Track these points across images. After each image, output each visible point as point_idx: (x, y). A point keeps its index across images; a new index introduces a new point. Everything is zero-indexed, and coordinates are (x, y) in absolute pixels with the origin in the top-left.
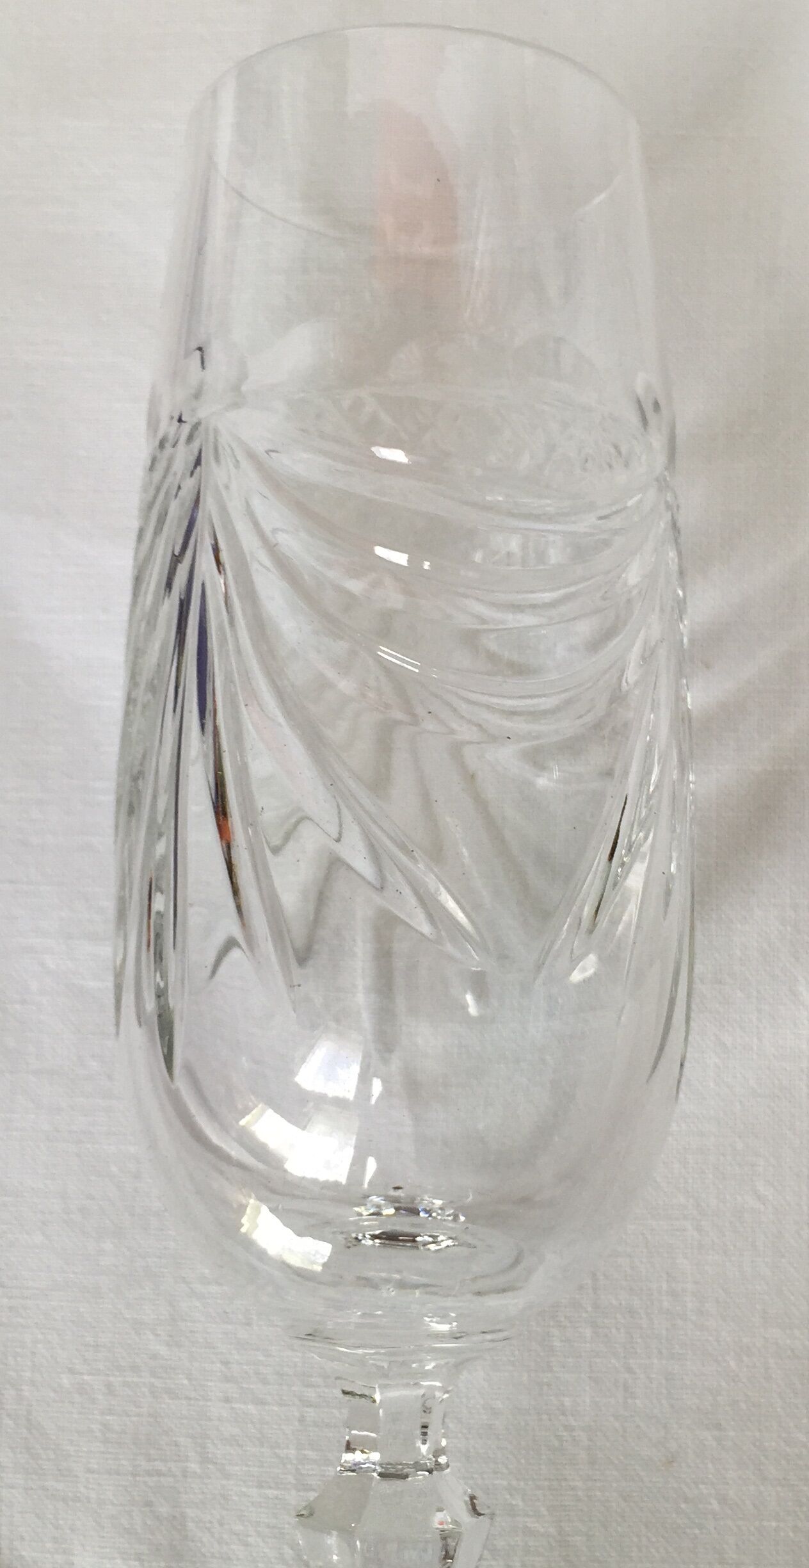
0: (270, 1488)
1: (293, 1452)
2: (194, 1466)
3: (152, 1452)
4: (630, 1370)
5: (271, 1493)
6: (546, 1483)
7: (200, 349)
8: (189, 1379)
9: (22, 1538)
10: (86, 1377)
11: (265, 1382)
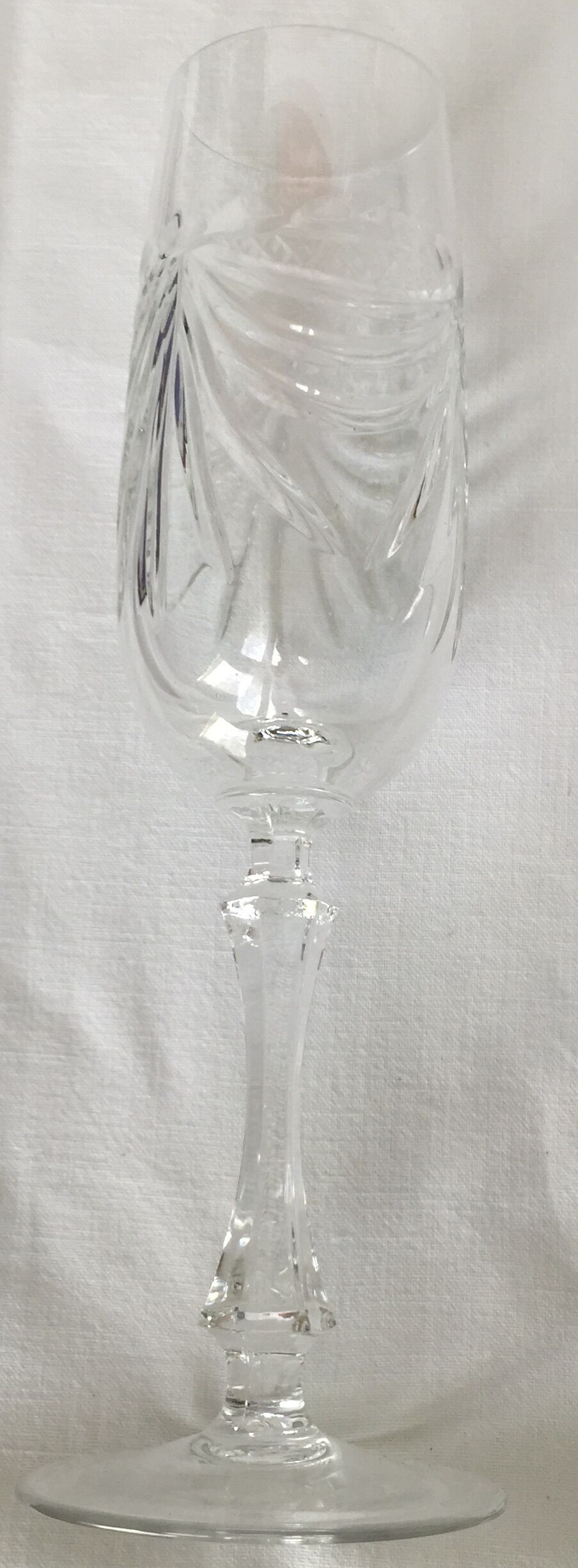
0: (198, 949)
1: (213, 927)
2: (151, 937)
3: (124, 927)
4: (427, 880)
5: (198, 951)
6: (373, 948)
7: (178, 215)
8: (148, 884)
9: (41, 980)
10: (83, 882)
11: (196, 885)
